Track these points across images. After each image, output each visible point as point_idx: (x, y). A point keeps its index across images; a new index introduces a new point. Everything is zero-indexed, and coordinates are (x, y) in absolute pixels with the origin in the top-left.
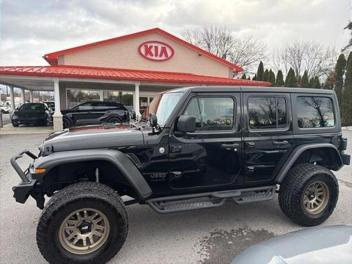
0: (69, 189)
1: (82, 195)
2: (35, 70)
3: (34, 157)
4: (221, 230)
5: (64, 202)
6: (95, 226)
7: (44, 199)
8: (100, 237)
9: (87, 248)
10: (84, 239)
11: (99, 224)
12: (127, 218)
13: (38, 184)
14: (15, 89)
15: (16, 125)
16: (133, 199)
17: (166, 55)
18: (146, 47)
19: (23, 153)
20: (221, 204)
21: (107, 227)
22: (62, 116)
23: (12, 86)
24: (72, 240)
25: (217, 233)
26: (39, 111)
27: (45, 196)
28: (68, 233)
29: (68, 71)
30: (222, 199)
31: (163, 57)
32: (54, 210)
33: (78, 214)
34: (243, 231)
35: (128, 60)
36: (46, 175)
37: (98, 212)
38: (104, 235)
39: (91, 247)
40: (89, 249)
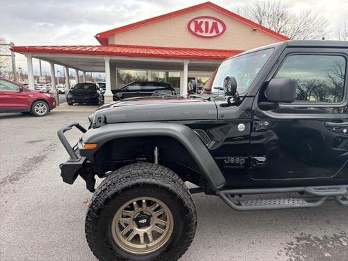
0: (125, 170)
1: (141, 180)
2: (87, 49)
3: (84, 131)
4: (310, 236)
5: (119, 187)
6: (155, 220)
7: (95, 180)
8: (161, 234)
9: (144, 246)
10: (142, 235)
11: (159, 217)
12: (195, 213)
13: (88, 162)
14: (70, 69)
15: (71, 104)
16: (196, 186)
17: (217, 31)
18: (196, 22)
19: (72, 126)
20: (319, 203)
21: (170, 223)
22: (113, 95)
23: (67, 66)
24: (127, 235)
25: (305, 239)
26: (90, 90)
27: (96, 177)
28: (124, 226)
29: (119, 50)
30: (322, 197)
31: (214, 33)
32: (106, 197)
33: (135, 203)
34: (341, 239)
35: (177, 38)
36: (97, 151)
37: (159, 203)
38: (165, 232)
39: (150, 245)
40: (147, 248)
